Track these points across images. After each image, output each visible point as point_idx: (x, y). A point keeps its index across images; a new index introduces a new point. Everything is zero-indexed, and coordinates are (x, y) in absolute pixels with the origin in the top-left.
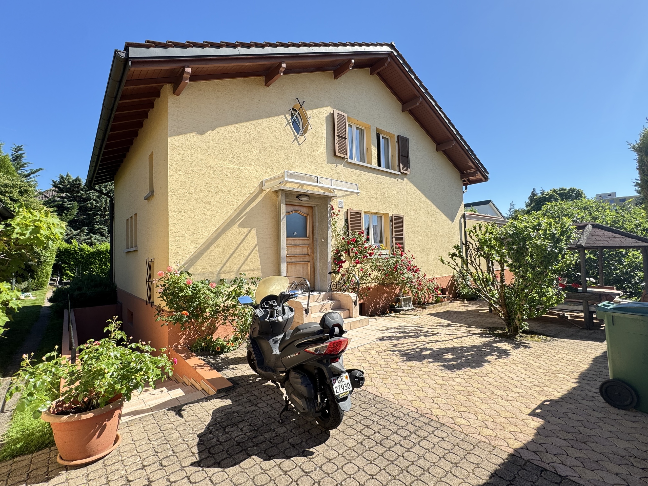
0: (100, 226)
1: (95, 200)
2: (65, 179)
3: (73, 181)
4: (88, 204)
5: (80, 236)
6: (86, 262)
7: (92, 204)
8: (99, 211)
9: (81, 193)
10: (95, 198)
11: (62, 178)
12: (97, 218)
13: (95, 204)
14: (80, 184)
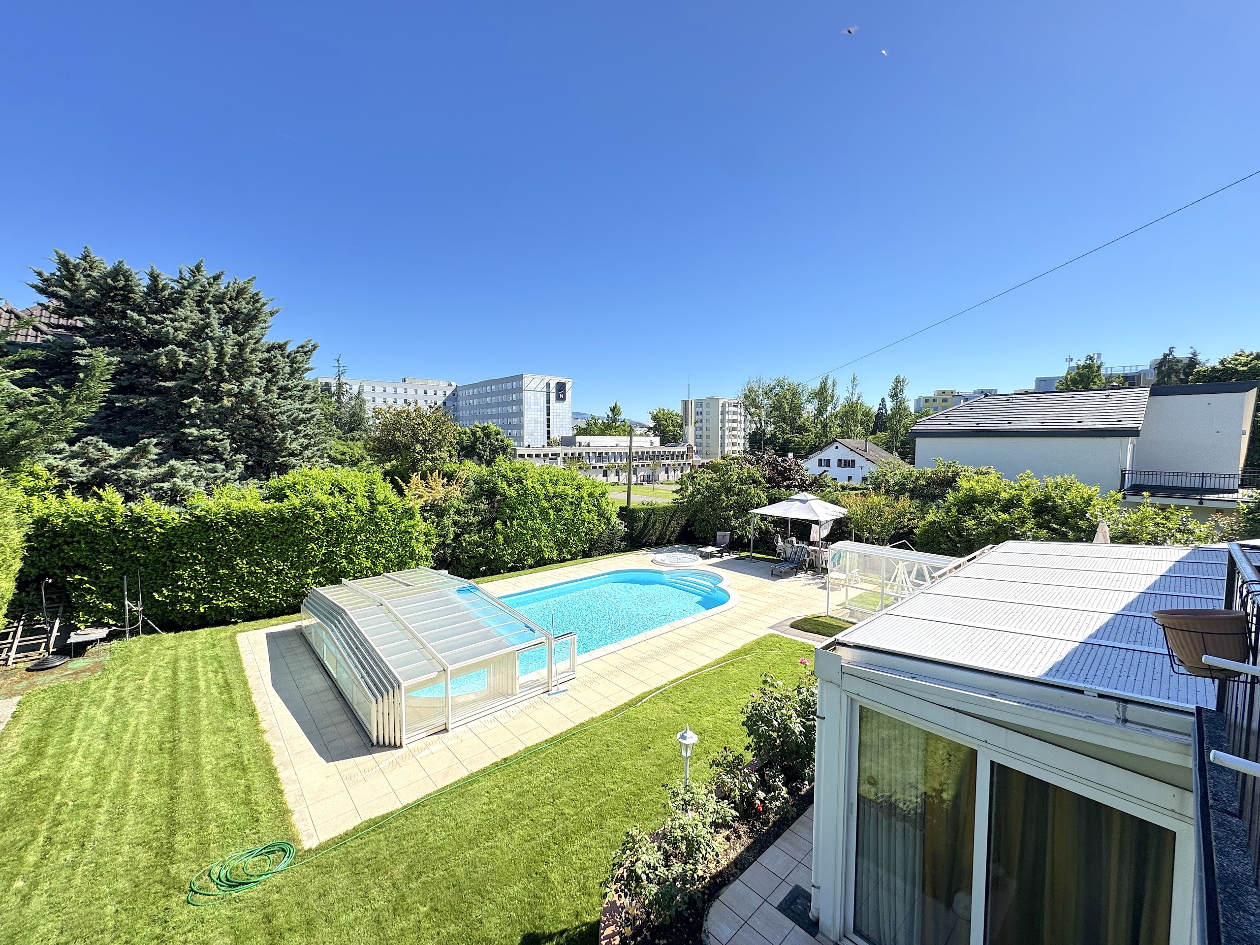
0: (203, 432)
1: (182, 344)
2: (76, 266)
3: (105, 276)
4: (158, 356)
5: (135, 467)
6: (157, 561)
7: (172, 356)
8: (200, 379)
9: (132, 319)
10: (181, 336)
11: (64, 263)
12: (195, 402)
13: (184, 359)
14: (128, 289)
